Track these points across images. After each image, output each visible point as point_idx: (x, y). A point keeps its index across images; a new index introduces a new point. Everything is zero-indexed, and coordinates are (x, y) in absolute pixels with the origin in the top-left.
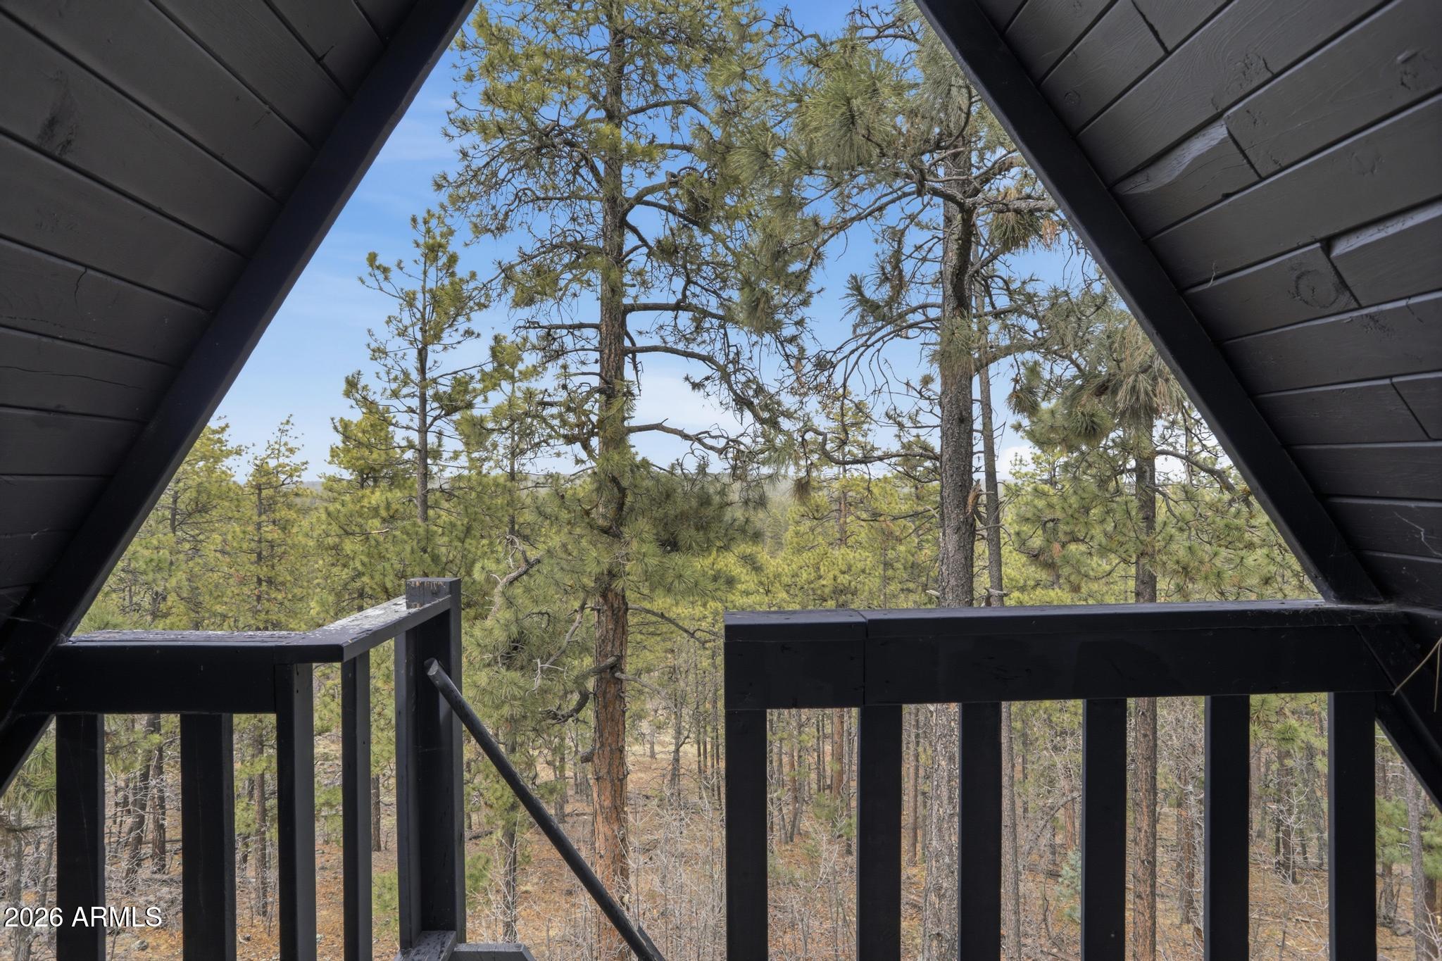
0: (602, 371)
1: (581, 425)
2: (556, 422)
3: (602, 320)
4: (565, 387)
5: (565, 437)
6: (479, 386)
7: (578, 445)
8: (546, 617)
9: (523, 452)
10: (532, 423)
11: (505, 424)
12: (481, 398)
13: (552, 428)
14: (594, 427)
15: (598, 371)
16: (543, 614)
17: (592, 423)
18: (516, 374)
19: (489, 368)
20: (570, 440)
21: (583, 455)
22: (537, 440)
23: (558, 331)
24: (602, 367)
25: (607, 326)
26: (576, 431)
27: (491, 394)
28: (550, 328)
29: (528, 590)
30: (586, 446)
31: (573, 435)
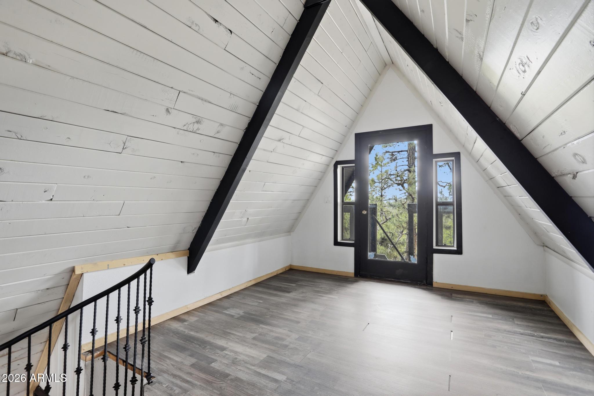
0: (408, 164)
1: (401, 180)
2: (394, 180)
3: (408, 149)
4: (396, 170)
5: (397, 184)
6: (372, 169)
7: (401, 186)
8: (391, 234)
9: (385, 188)
10: (388, 180)
11: (381, 181)
12: (372, 173)
13: (393, 181)
14: (405, 181)
15: (407, 164)
16: (391, 233)
17: (404, 180)
18: (382, 164)
19: (374, 164)
20: (399, 184)
21: (402, 188)
22: (389, 185)
23: (395, 153)
24: (409, 163)
25: (410, 151)
26: (400, 182)
27: (375, 171)
28: (393, 152)
29: (387, 226)
30: (403, 186)
31: (399, 183)
